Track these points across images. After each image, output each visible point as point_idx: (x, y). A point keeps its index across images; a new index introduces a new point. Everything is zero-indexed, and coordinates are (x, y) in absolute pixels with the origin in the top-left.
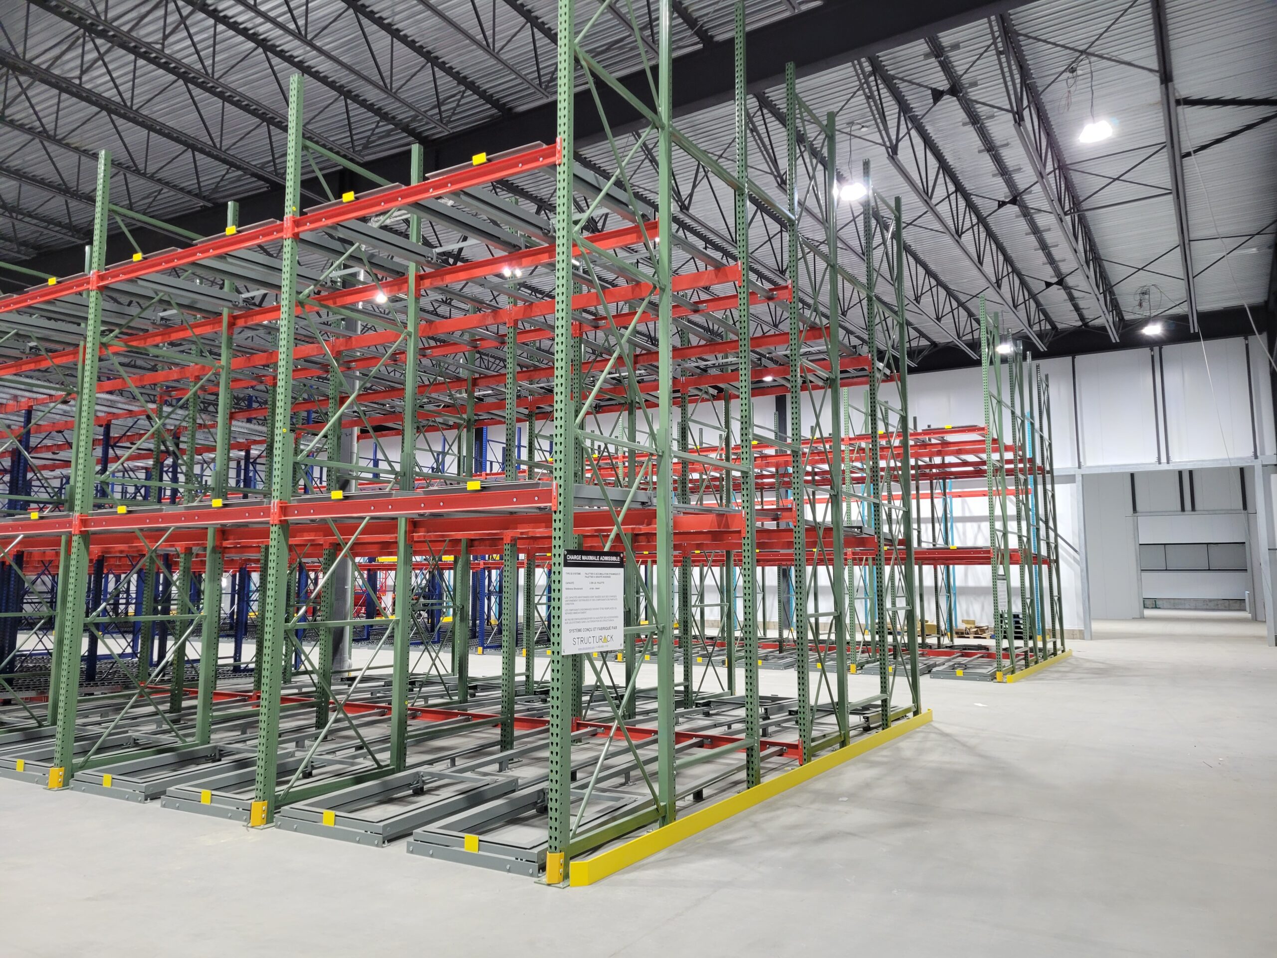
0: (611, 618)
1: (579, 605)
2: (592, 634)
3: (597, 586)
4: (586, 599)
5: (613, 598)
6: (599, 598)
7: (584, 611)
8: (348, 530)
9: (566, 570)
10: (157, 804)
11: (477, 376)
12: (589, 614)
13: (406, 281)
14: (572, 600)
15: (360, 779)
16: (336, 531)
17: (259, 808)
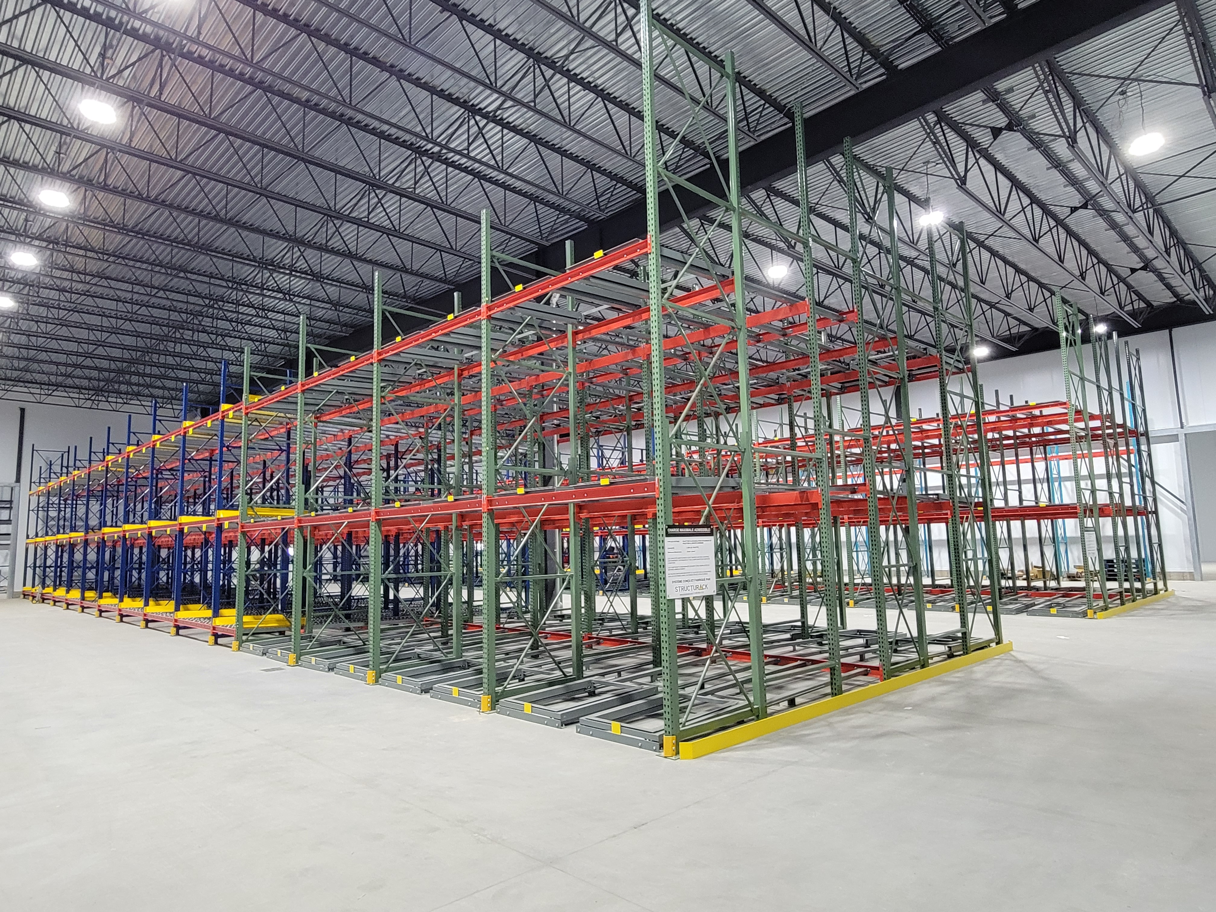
0: (705, 573)
1: (678, 564)
2: (691, 584)
3: (693, 549)
4: (684, 559)
5: (707, 558)
6: (695, 558)
7: (683, 568)
8: (534, 512)
9: (667, 539)
10: (428, 696)
11: (632, 394)
12: (687, 570)
13: (566, 337)
14: (674, 560)
15: (551, 684)
16: (526, 514)
17: (486, 700)
